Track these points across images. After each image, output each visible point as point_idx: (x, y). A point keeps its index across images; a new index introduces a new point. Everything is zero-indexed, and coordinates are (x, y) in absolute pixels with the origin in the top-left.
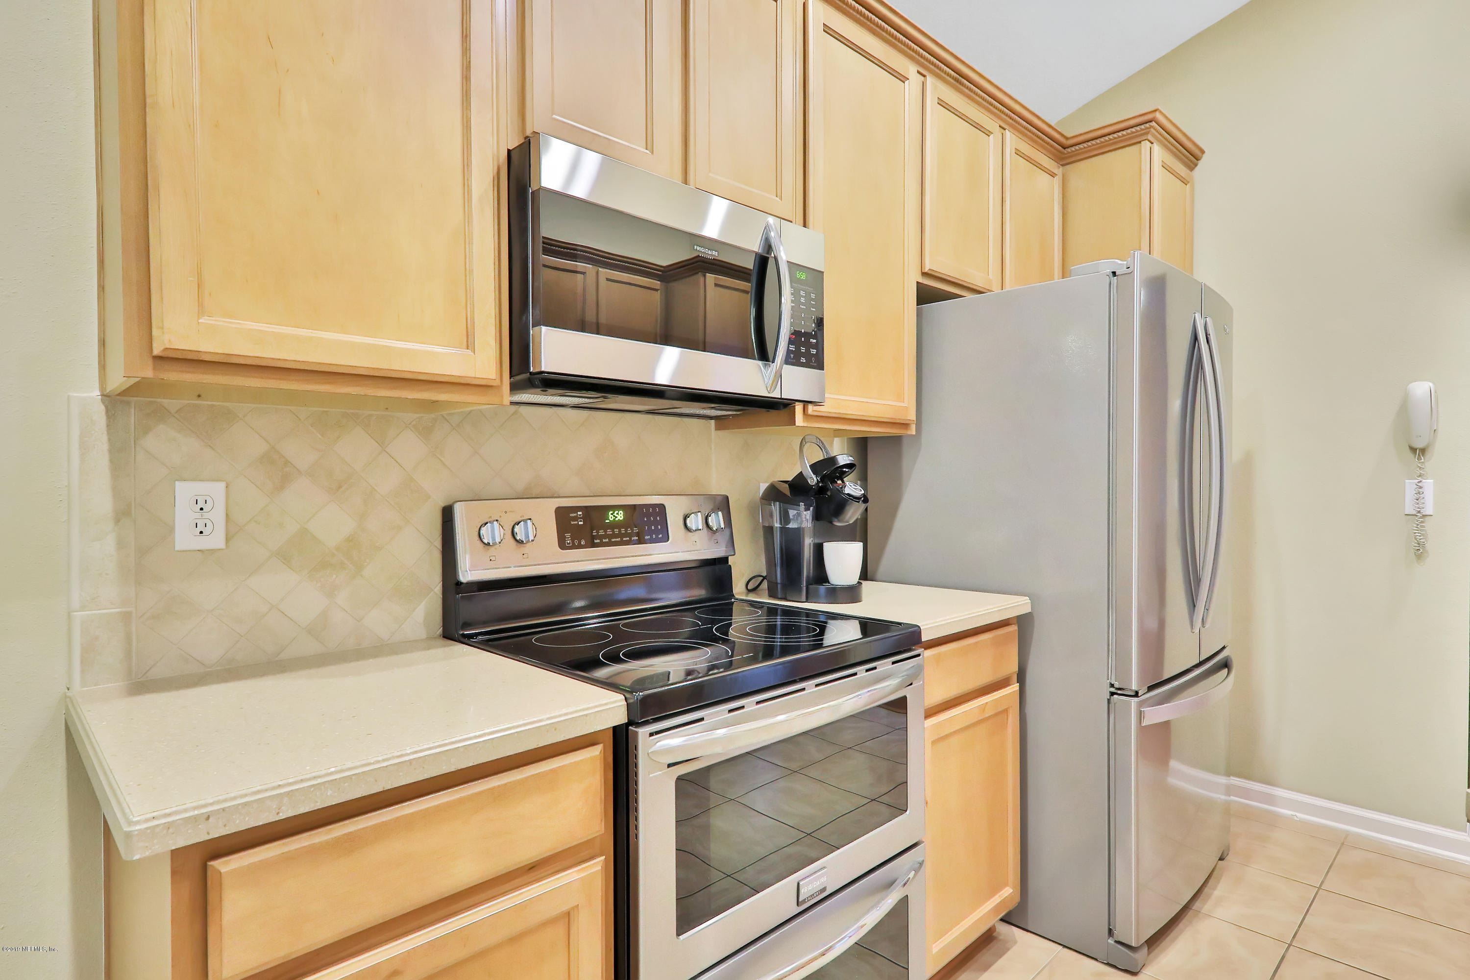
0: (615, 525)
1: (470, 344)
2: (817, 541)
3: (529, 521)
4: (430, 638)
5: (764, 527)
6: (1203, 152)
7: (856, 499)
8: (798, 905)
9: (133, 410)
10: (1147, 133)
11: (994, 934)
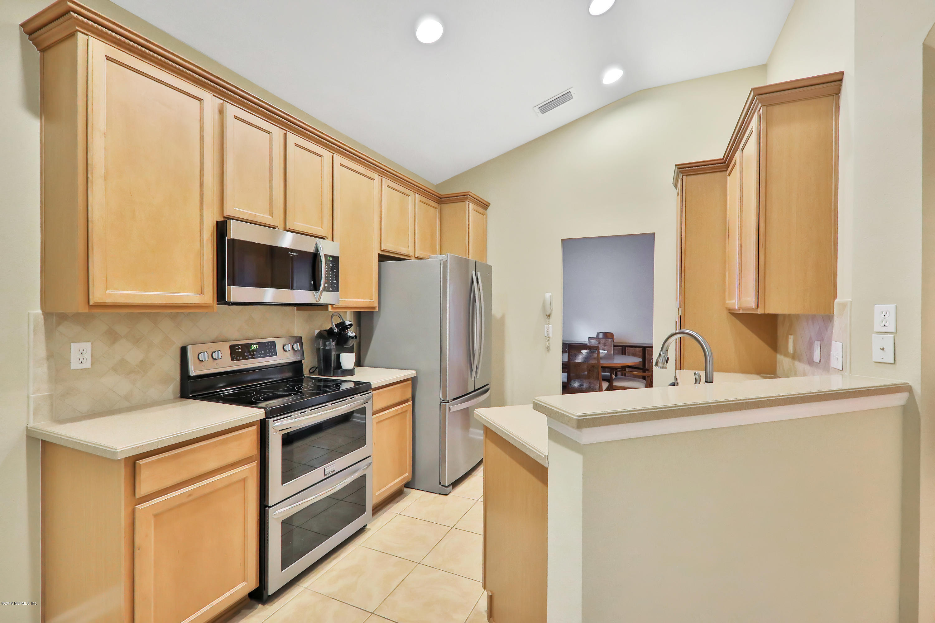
0: (254, 351)
1: (202, 292)
2: (337, 353)
3: (219, 351)
4: (175, 398)
5: (317, 348)
6: (490, 204)
7: (352, 337)
8: (324, 476)
9: (54, 317)
10: (467, 199)
11: (403, 492)
